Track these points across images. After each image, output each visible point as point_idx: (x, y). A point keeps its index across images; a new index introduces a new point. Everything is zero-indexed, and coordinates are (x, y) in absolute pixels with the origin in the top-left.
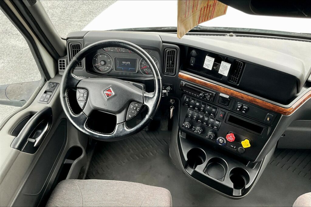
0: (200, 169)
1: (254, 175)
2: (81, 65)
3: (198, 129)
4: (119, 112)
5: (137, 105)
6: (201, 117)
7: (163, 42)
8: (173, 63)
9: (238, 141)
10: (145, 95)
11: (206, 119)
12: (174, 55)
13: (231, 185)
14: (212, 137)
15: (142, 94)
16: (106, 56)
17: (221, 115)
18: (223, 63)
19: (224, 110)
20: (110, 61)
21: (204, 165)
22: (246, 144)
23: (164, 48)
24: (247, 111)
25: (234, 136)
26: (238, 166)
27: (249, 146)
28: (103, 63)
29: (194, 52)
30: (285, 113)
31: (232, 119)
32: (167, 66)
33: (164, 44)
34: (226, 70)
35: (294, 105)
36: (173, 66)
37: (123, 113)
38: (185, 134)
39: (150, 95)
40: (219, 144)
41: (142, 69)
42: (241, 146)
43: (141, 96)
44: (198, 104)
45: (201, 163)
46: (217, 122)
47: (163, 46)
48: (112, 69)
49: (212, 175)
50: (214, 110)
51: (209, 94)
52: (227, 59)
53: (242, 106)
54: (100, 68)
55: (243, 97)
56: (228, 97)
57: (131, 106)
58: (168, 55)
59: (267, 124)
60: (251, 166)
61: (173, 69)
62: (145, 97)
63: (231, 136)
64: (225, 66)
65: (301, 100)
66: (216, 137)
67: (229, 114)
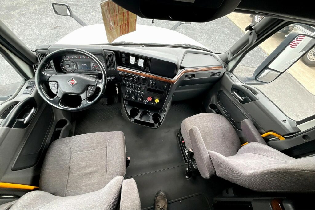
0: (137, 118)
1: (163, 116)
2: (51, 68)
3: (133, 98)
4: (82, 93)
5: (93, 87)
6: (134, 91)
7: (104, 50)
8: (112, 62)
9: (153, 100)
10: (97, 81)
11: (136, 91)
12: (112, 57)
13: (153, 122)
14: (141, 101)
15: (95, 81)
16: (69, 62)
17: (144, 88)
18: (140, 60)
19: (144, 85)
20: (73, 64)
21: (139, 115)
22: (157, 101)
23: (106, 53)
24: (155, 84)
25: (151, 98)
26: (155, 113)
27: (159, 101)
28: (68, 66)
29: (123, 55)
30: (172, 82)
31: (149, 90)
32: (109, 64)
33: (105, 51)
34: (142, 63)
35: (176, 78)
36: (113, 64)
37: (85, 93)
38: (127, 101)
39: (100, 81)
40: (145, 103)
41: (95, 68)
42: (155, 102)
43: (94, 82)
44: (130, 84)
45: (137, 114)
46: (142, 92)
47: (104, 52)
48: (75, 70)
49: (143, 120)
50: (139, 86)
51: (135, 78)
52: (142, 57)
53: (153, 82)
54: (67, 70)
55: (152, 77)
56: (145, 77)
57: (89, 88)
58: (108, 57)
59: (165, 89)
60: (161, 111)
61: (113, 66)
62: (97, 82)
64: (141, 61)
65: (179, 76)
66: (143, 100)
67: (147, 87)
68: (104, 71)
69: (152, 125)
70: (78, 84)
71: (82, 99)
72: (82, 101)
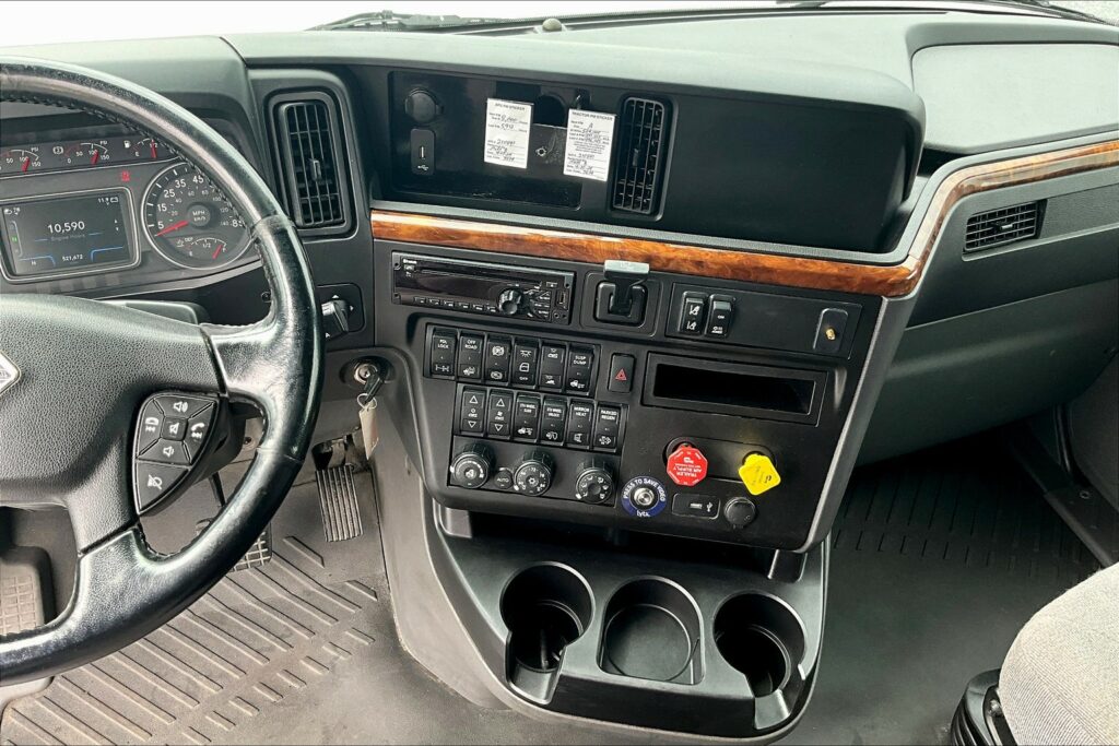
0: (581, 660)
1: (808, 605)
3: (524, 474)
4: (78, 473)
5: (184, 407)
6: (530, 408)
7: (251, 64)
8: (329, 173)
9: (719, 480)
10: (217, 340)
11: (555, 412)
12: (324, 125)
13: (737, 686)
14: (603, 491)
15: (200, 340)
17: (622, 376)
18: (578, 120)
19: (626, 348)
21: (591, 637)
22: (758, 474)
23: (268, 97)
24: (731, 319)
25: (699, 455)
26: (737, 592)
27: (776, 480)
29: (419, 99)
30: (893, 286)
31: (672, 383)
32: (302, 193)
33: (256, 74)
34: (598, 150)
36: (333, 188)
37: (107, 474)
38: (465, 516)
39: (257, 334)
40: (641, 514)
41: (162, 241)
42: (743, 490)
43: (195, 348)
44: (498, 350)
45: (573, 635)
46: (609, 415)
47: (255, 82)
49: (640, 674)
50: (581, 360)
51: (545, 289)
52: (592, 93)
53: (705, 307)
55: (699, 264)
56: (644, 268)
57: (150, 422)
58: (292, 128)
59: (826, 363)
60: (790, 572)
61: (335, 203)
62: (224, 348)
63: (687, 460)
64: (589, 134)
66: (617, 483)
67: (651, 363)
68: (280, 234)
69: (730, 716)
70: (33, 393)
71: (83, 543)
72: (86, 563)
